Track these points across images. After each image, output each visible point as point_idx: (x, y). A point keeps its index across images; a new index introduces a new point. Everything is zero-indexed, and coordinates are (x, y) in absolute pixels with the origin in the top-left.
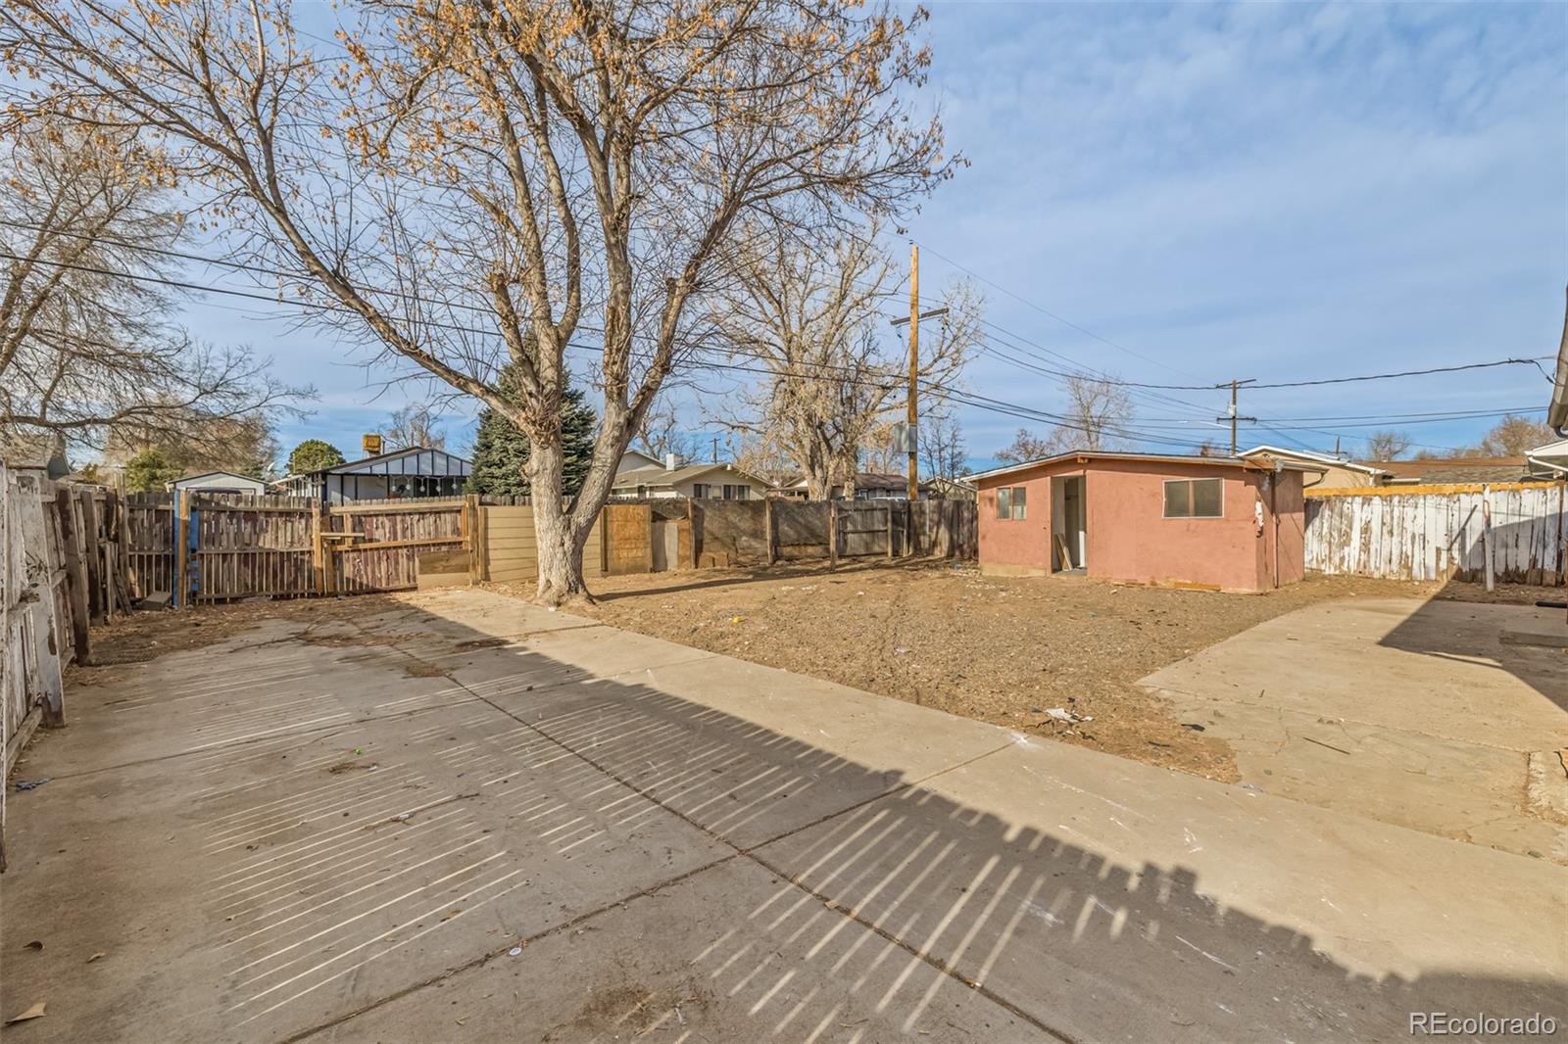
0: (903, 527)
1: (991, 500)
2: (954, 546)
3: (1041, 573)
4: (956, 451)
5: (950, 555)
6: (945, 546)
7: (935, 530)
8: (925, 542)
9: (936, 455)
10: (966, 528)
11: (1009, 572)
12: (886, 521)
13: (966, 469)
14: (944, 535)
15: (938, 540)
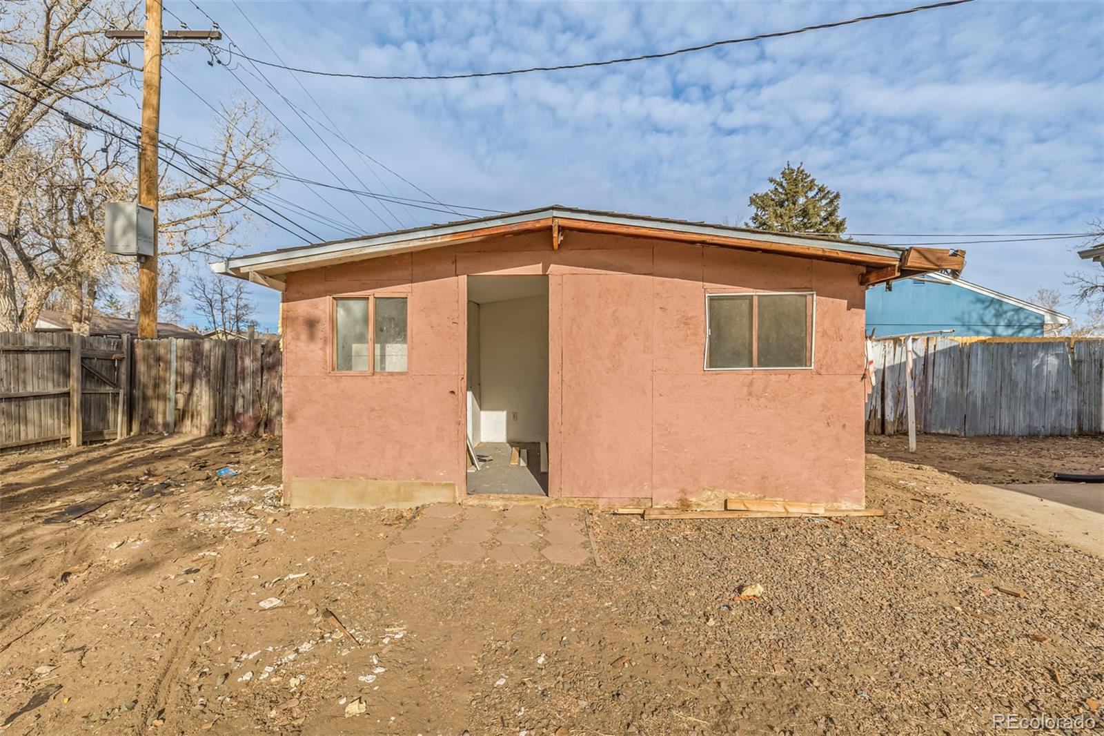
0: (116, 385)
1: (311, 324)
2: (223, 417)
3: (443, 496)
4: (242, 303)
5: (215, 432)
6: (205, 419)
7: (186, 388)
8: (163, 413)
9: (218, 305)
10: (248, 385)
11: (362, 497)
12: (67, 374)
13: (252, 322)
14: (204, 398)
15: (191, 407)
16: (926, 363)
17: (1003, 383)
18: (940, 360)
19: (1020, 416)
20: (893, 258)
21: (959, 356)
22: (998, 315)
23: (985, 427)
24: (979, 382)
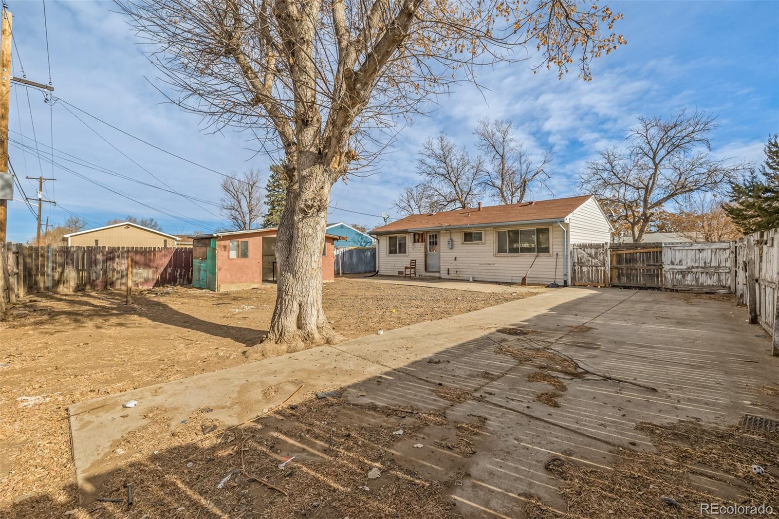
1: (225, 247)
15: (64, 279)
16: (344, 254)
17: (360, 258)
18: (347, 253)
19: (363, 268)
20: (338, 237)
21: (351, 252)
22: (362, 239)
23: (356, 271)
24: (355, 259)
